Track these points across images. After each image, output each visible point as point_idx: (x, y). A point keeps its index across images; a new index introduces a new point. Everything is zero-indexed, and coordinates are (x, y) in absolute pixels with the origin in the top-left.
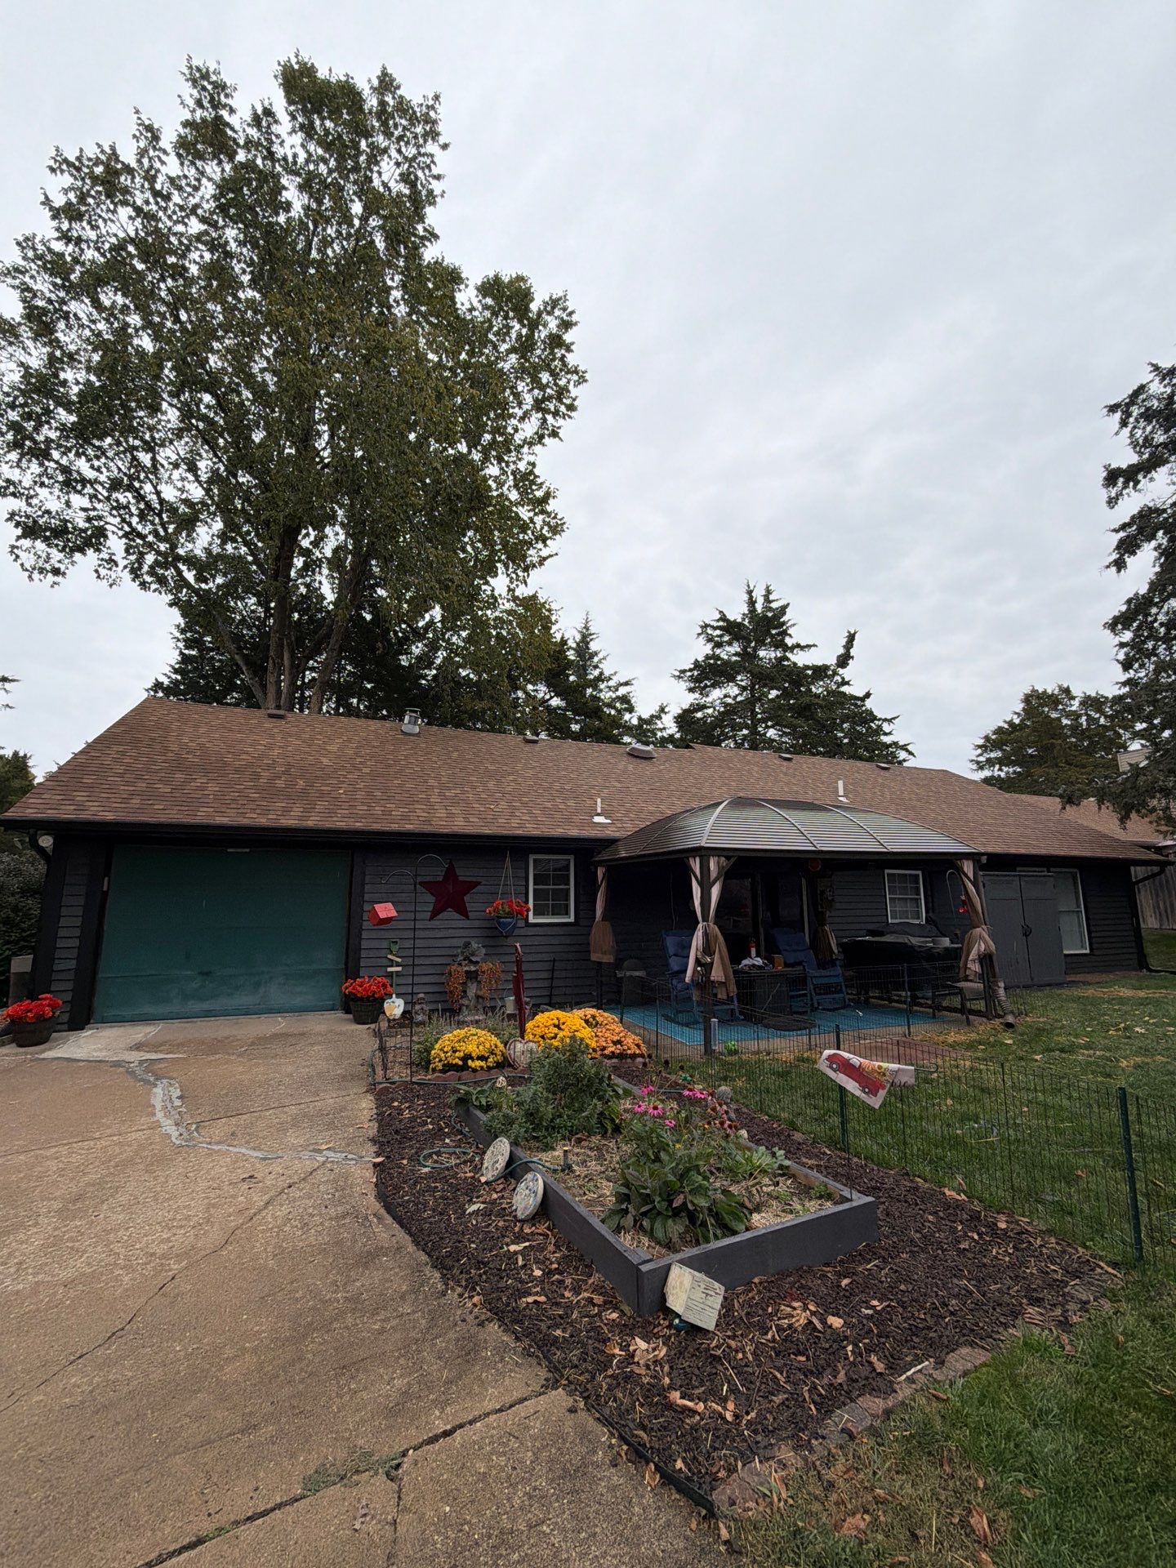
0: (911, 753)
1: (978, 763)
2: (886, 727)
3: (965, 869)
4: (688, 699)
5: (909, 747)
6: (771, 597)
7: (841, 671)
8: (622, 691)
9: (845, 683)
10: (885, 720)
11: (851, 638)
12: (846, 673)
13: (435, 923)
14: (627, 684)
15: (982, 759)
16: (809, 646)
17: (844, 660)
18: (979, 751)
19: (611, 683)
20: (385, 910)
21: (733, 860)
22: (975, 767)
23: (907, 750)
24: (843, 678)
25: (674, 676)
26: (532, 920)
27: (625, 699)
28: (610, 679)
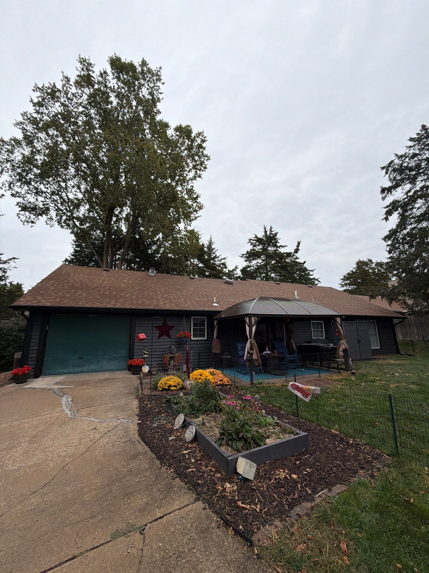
0: (319, 282)
2: (311, 273)
3: (338, 320)
4: (245, 264)
5: (319, 280)
6: (272, 230)
7: (296, 254)
8: (223, 261)
10: (311, 271)
11: (299, 243)
13: (159, 340)
14: (224, 259)
15: (343, 283)
16: (285, 246)
17: (297, 251)
18: (342, 281)
19: (219, 259)
20: (142, 336)
21: (260, 318)
22: (341, 286)
23: (318, 281)
24: (296, 257)
25: (240, 256)
26: (192, 339)
27: (224, 264)
28: (219, 257)
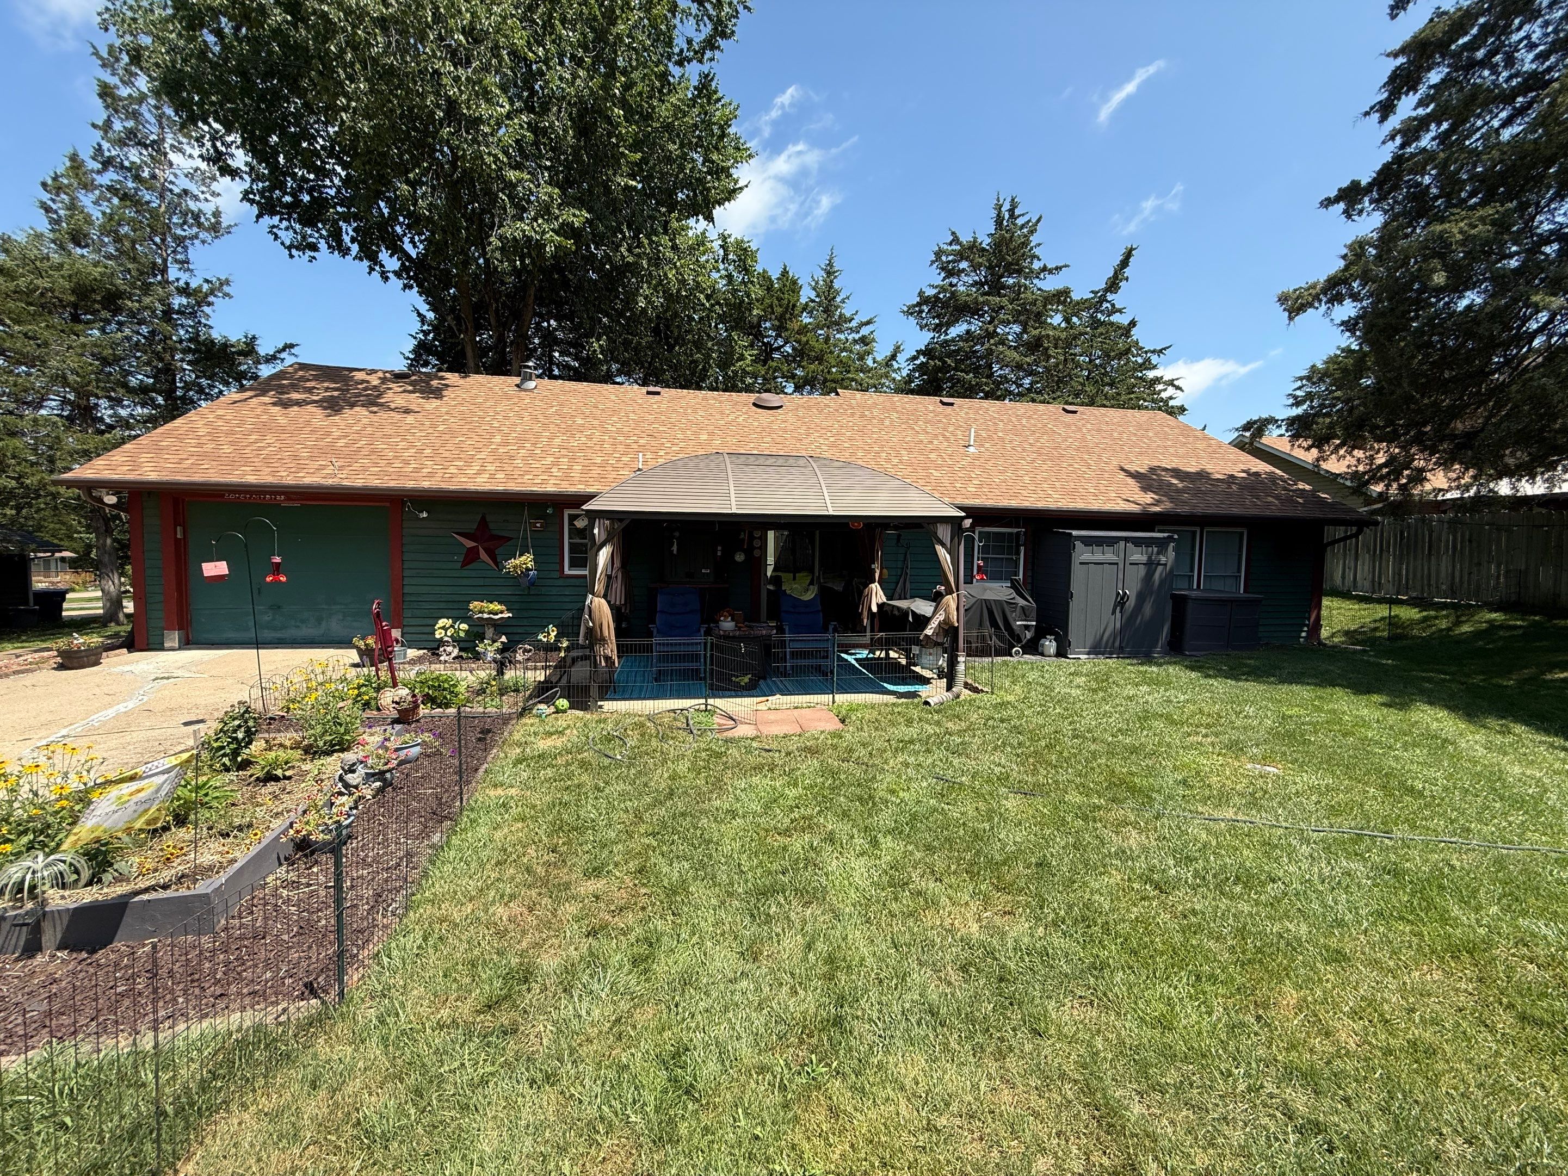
1: (1295, 397)
2: (1154, 359)
4: (923, 338)
6: (1017, 212)
7: (1110, 297)
8: (865, 331)
9: (1114, 310)
10: (1154, 352)
11: (1128, 255)
12: (1116, 299)
13: (465, 573)
14: (868, 323)
15: (1299, 393)
16: (1058, 269)
17: (1113, 285)
18: (1299, 384)
19: (854, 324)
21: (627, 522)
23: (1174, 385)
24: (1113, 305)
25: (903, 312)
26: (567, 571)
27: (864, 341)
28: (851, 320)
